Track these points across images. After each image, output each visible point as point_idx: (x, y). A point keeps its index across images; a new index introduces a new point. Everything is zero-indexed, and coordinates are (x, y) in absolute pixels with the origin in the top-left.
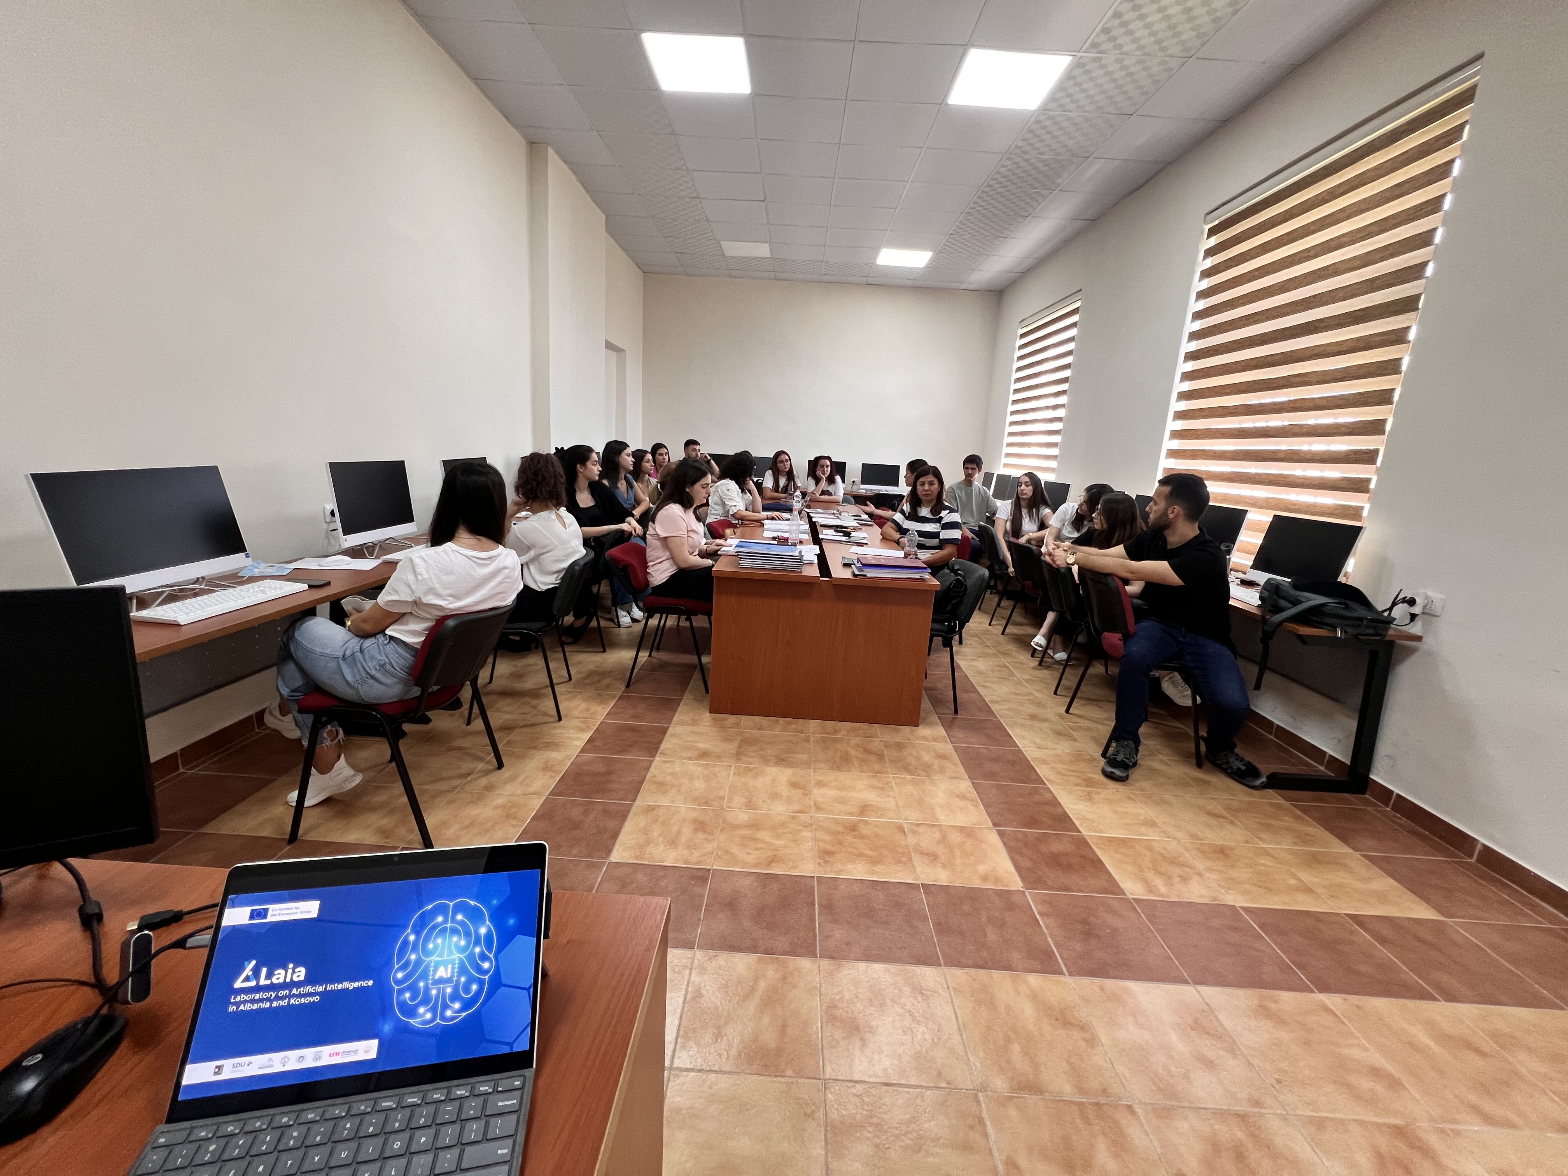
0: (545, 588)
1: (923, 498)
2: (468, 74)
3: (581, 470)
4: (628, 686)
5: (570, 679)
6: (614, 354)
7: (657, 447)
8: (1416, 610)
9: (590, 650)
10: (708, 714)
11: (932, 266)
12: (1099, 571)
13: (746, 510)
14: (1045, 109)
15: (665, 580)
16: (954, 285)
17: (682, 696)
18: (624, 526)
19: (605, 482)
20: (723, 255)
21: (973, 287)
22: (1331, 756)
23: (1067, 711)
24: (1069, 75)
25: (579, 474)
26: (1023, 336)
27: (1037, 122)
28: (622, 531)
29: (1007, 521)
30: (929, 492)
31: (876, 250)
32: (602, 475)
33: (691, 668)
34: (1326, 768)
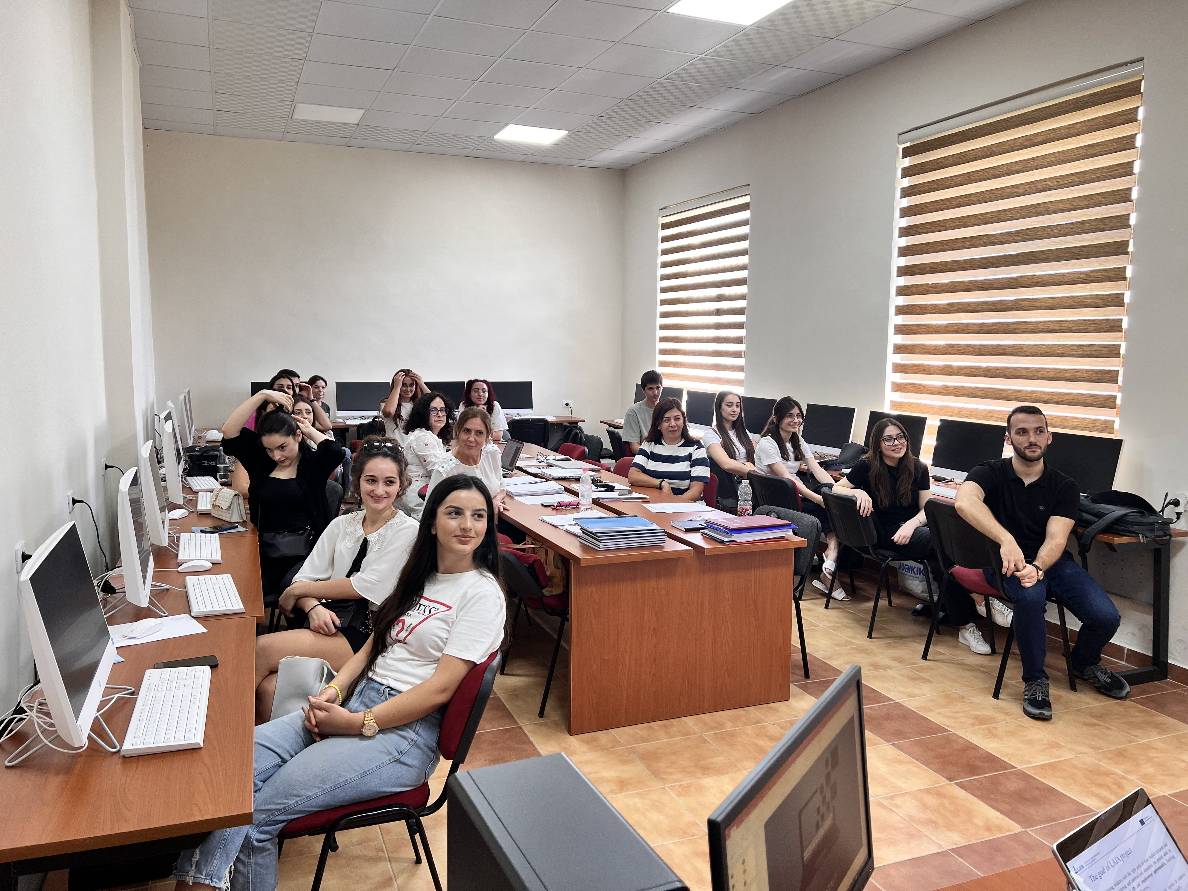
10: (571, 738)
11: (560, 143)
14: (758, 26)
16: (573, 162)
20: (290, 118)
21: (594, 165)
22: (1129, 650)
26: (665, 226)
30: (676, 428)
34: (1126, 662)
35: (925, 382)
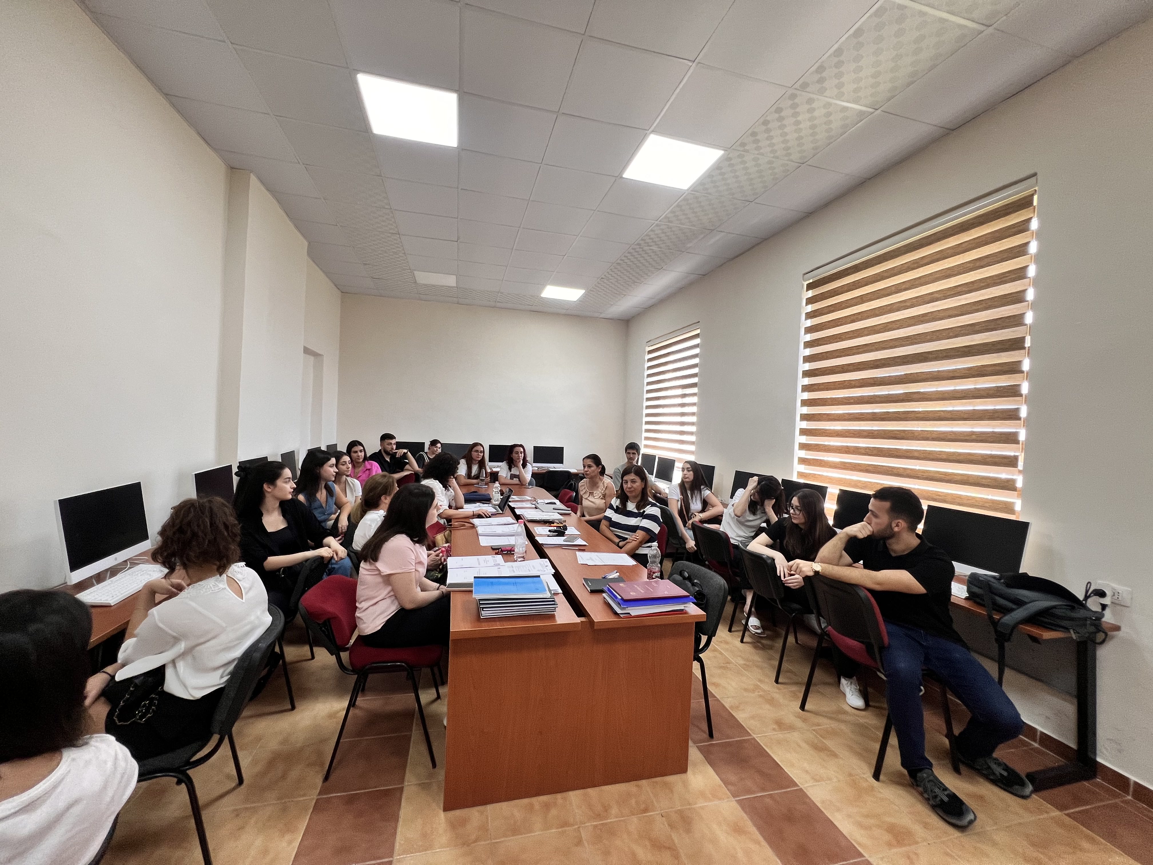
0: (198, 694)
1: (628, 494)
2: (160, 89)
3: (269, 490)
4: (326, 778)
5: (241, 781)
6: (312, 358)
7: (353, 444)
8: (1106, 601)
9: (273, 709)
10: (442, 815)
11: (582, 300)
12: (844, 581)
13: (450, 507)
14: (694, 189)
15: (380, 628)
16: (596, 315)
17: (402, 780)
18: (324, 552)
19: (301, 498)
20: (415, 282)
21: (609, 316)
22: (1043, 733)
23: (802, 707)
24: (718, 167)
25: (267, 495)
26: (650, 352)
27: (685, 200)
28: (321, 558)
29: (678, 501)
30: (632, 489)
31: (544, 286)
32: (296, 491)
33: (407, 716)
35: (825, 459)
